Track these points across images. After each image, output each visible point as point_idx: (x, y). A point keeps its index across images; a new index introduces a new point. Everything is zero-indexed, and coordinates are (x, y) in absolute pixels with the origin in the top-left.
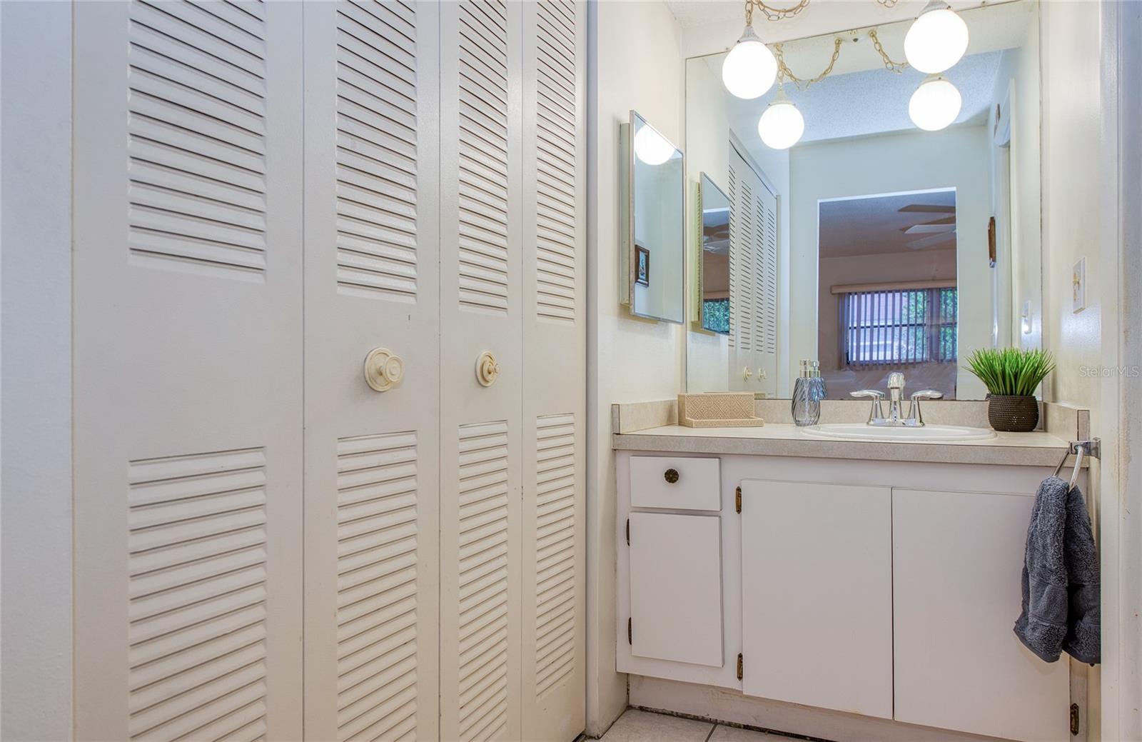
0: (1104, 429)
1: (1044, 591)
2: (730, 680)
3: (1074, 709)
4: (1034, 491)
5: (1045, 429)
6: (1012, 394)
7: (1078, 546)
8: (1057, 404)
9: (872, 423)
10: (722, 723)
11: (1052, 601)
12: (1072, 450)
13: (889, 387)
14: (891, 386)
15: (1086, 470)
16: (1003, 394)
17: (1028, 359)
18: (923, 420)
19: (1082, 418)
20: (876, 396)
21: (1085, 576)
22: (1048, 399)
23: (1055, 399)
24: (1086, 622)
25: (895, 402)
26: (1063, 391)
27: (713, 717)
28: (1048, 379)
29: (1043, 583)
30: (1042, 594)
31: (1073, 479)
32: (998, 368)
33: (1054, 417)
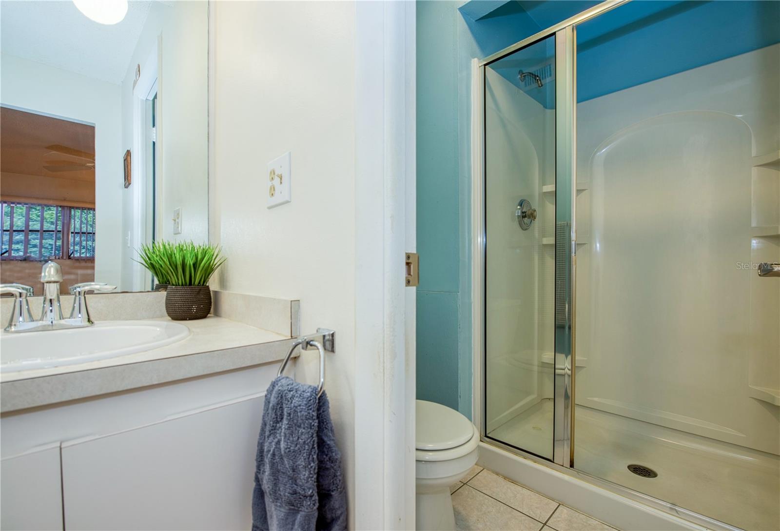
1: (294, 521)
5: (217, 314)
6: (190, 284)
7: (327, 455)
8: (227, 291)
9: (13, 329)
13: (42, 280)
14: (47, 279)
16: (182, 285)
18: (92, 319)
20: (21, 294)
22: (219, 288)
25: (51, 300)
30: (293, 524)
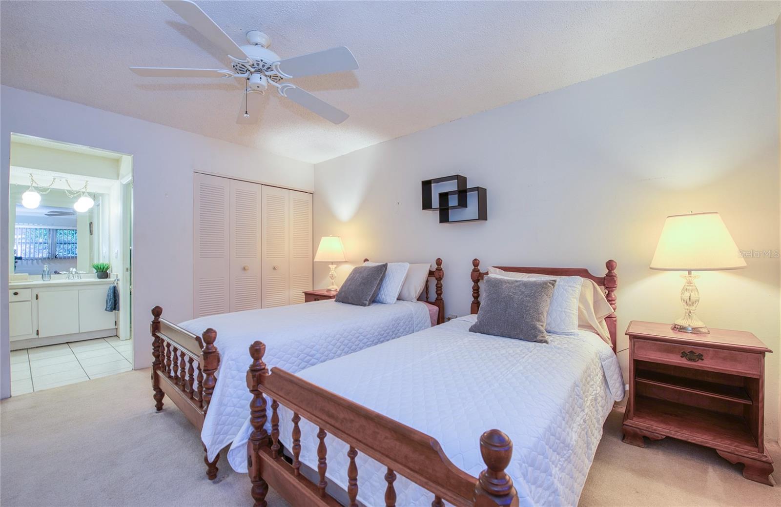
0: (120, 277)
2: (35, 336)
3: (116, 322)
4: (108, 288)
5: (110, 278)
6: (102, 272)
10: (29, 348)
11: (112, 303)
12: (115, 280)
15: (117, 283)
16: (100, 272)
17: (106, 265)
19: (117, 276)
21: (117, 299)
22: (110, 272)
23: (112, 272)
24: (118, 304)
25: (74, 274)
26: (113, 271)
27: (26, 348)
28: (110, 269)
29: (110, 300)
31: (115, 285)
32: (99, 267)
33: (112, 275)
